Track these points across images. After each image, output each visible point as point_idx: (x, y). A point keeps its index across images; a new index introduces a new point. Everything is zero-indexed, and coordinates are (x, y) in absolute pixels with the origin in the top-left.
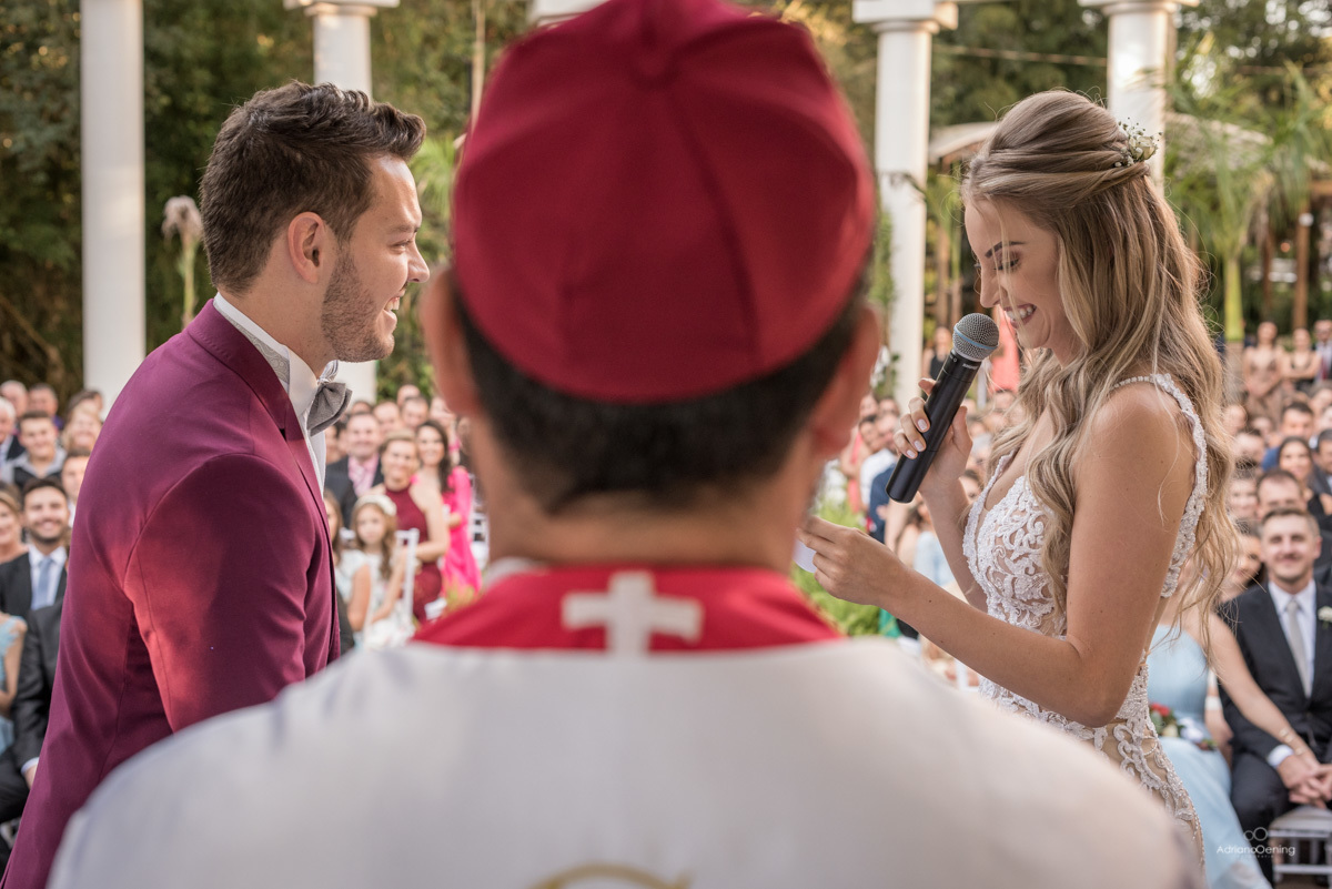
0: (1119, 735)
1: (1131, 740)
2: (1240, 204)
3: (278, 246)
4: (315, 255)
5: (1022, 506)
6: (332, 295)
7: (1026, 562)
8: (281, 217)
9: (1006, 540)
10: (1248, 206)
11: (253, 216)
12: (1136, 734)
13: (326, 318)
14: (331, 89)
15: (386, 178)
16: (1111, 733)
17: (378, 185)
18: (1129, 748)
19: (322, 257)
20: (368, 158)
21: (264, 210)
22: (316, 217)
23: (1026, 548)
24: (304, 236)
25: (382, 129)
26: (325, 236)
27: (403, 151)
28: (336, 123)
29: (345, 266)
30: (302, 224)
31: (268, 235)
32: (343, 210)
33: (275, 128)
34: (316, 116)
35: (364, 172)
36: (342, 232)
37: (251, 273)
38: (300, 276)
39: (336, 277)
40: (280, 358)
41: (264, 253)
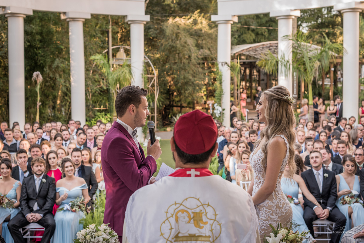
0: (277, 193)
1: (279, 194)
2: (311, 70)
3: (128, 110)
4: (133, 111)
5: (259, 156)
6: (136, 117)
7: (259, 165)
8: (128, 106)
9: (256, 162)
10: (314, 70)
11: (124, 106)
12: (280, 193)
13: (135, 121)
14: (134, 86)
15: (143, 99)
16: (275, 193)
17: (142, 100)
18: (278, 195)
19: (134, 111)
20: (140, 96)
21: (125, 105)
22: (133, 105)
23: (259, 163)
24: (132, 108)
25: (142, 92)
26: (135, 108)
27: (145, 95)
28: (136, 91)
29: (138, 112)
30: (131, 106)
31: (126, 108)
32: (137, 104)
33: (127, 92)
34: (133, 90)
35: (140, 98)
36: (137, 107)
37: (123, 114)
38: (131, 114)
39: (136, 114)
40: (126, 126)
41: (126, 111)
